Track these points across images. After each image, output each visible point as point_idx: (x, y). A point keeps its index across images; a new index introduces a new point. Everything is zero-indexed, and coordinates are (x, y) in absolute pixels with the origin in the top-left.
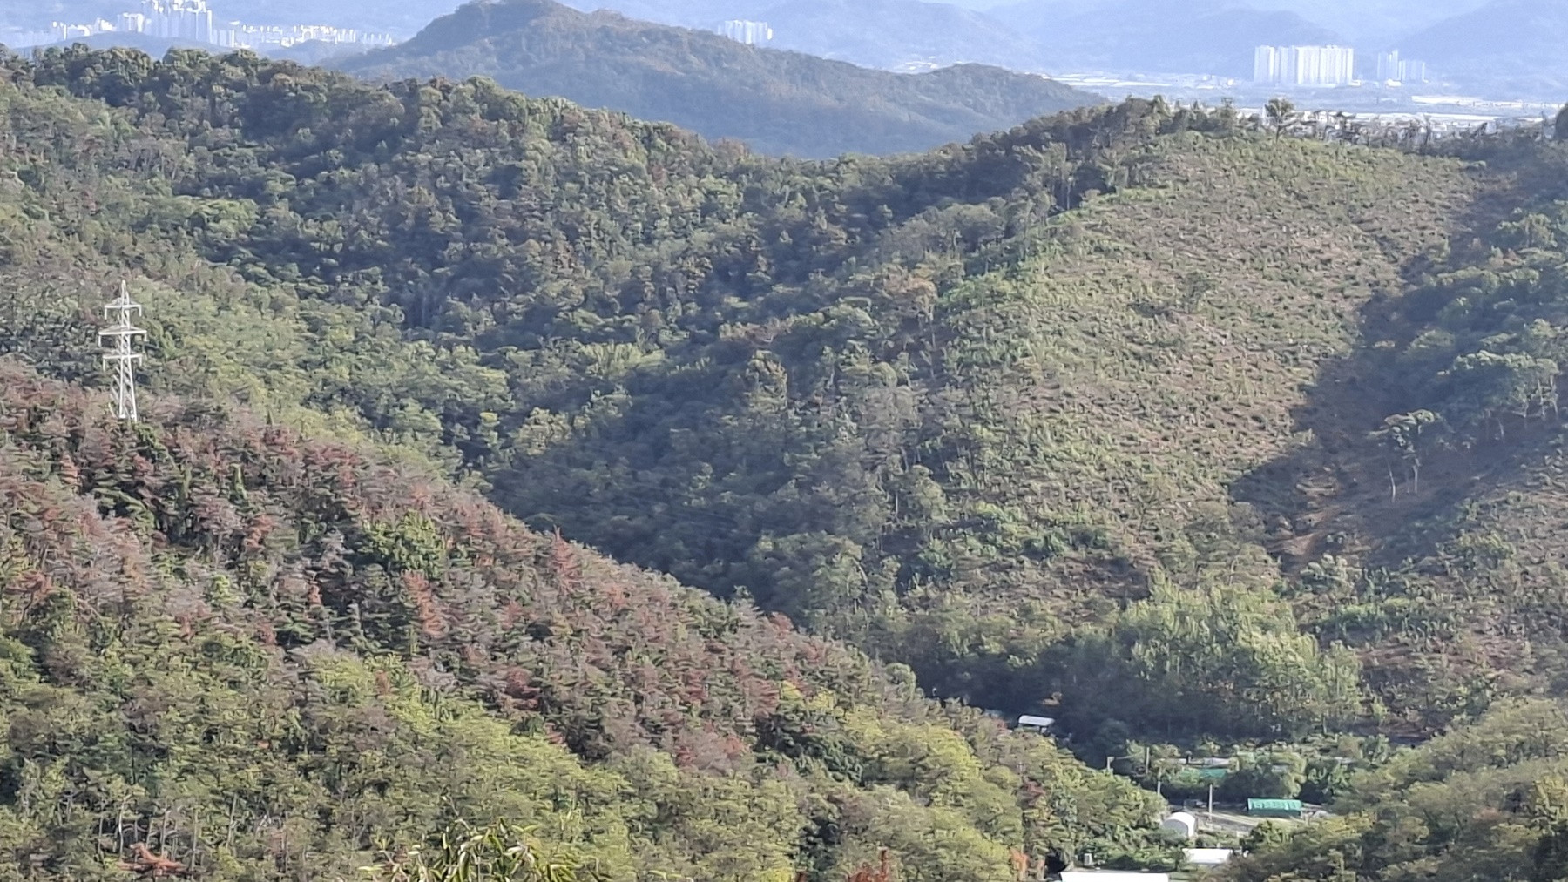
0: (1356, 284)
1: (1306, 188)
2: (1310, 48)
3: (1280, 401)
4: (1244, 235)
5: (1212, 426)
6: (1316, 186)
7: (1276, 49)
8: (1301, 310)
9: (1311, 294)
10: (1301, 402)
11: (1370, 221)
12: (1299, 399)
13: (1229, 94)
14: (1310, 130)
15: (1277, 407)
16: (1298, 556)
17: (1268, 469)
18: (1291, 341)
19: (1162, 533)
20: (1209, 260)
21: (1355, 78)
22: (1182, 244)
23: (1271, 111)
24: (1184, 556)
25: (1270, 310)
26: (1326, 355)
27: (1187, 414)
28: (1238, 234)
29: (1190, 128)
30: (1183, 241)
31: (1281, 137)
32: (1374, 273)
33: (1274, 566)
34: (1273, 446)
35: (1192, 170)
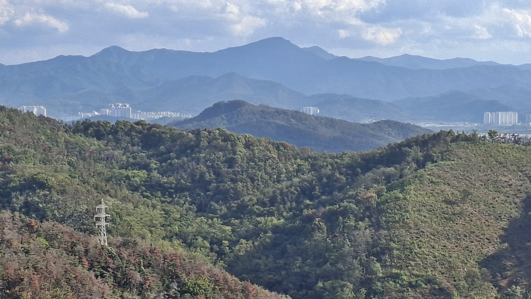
0: (521, 193)
1: (503, 160)
2: (502, 113)
3: (496, 233)
4: (482, 176)
5: (473, 242)
6: (506, 159)
7: (491, 113)
8: (502, 202)
9: (505, 196)
10: (503, 233)
11: (525, 171)
12: (502, 233)
13: (475, 129)
14: (503, 140)
15: (494, 234)
16: (504, 286)
17: (492, 257)
18: (499, 212)
19: (456, 279)
20: (470, 185)
21: (518, 122)
22: (460, 180)
23: (490, 134)
24: (464, 287)
25: (492, 202)
26: (511, 217)
27: (464, 238)
28: (480, 176)
29: (462, 140)
30: (461, 179)
31: (494, 143)
32: (527, 189)
33: (495, 290)
34: (493, 248)
35: (463, 154)
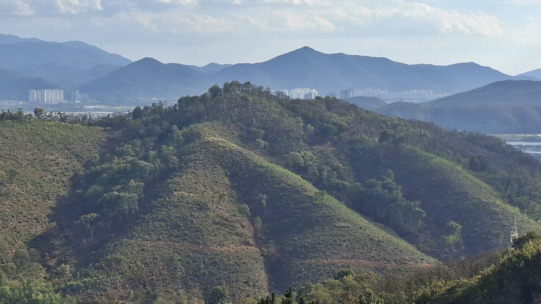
0: (68, 171)
1: (50, 139)
2: (48, 90)
3: (44, 213)
4: (29, 155)
5: (20, 222)
6: (52, 138)
7: (36, 91)
8: (49, 181)
9: (53, 175)
10: (51, 212)
11: (72, 149)
12: (50, 212)
13: (20, 107)
14: (49, 118)
15: (42, 214)
16: (53, 266)
17: (41, 237)
18: (46, 192)
19: (4, 261)
20: (16, 165)
21: (64, 100)
22: (7, 160)
23: (36, 112)
24: (12, 268)
25: (39, 181)
26: (59, 196)
27: (11, 219)
28: (26, 156)
29: (7, 119)
30: (7, 158)
31: (39, 121)
32: (74, 167)
33: (44, 270)
34: (42, 228)
35: (9, 133)
